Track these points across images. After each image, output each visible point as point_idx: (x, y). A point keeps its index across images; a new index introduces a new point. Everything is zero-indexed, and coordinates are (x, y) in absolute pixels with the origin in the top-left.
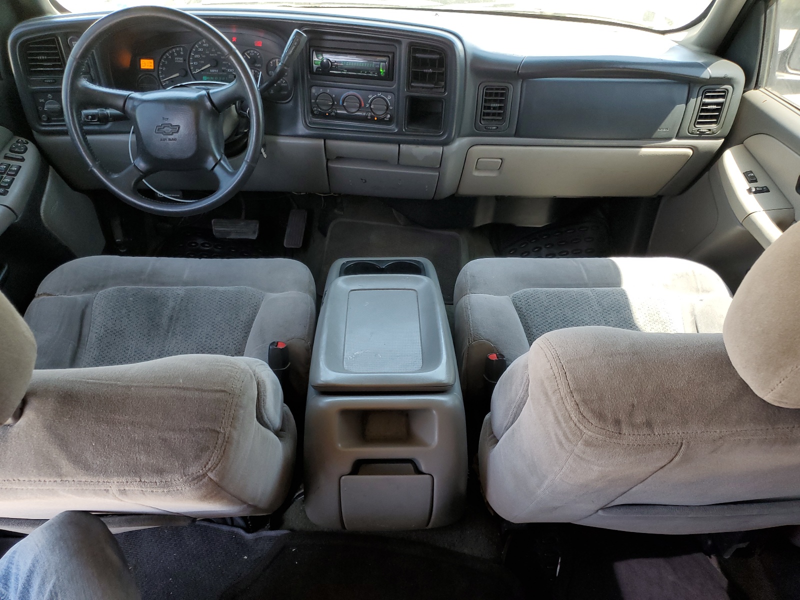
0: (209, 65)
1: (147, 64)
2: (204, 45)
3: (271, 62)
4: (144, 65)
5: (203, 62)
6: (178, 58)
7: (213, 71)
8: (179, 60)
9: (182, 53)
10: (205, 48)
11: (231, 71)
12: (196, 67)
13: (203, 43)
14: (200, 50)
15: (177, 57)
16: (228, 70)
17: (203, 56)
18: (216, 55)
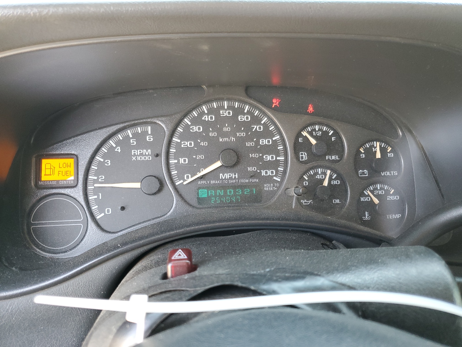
0: (218, 164)
1: (57, 169)
2: (206, 118)
3: (362, 150)
4: (48, 172)
5: (201, 157)
6: (138, 152)
7: (227, 176)
8: (141, 154)
9: (149, 138)
10: (206, 125)
11: (269, 173)
12: (183, 170)
13: (203, 113)
14: (195, 129)
15: (136, 147)
16: (263, 173)
17: (202, 144)
18: (233, 139)
